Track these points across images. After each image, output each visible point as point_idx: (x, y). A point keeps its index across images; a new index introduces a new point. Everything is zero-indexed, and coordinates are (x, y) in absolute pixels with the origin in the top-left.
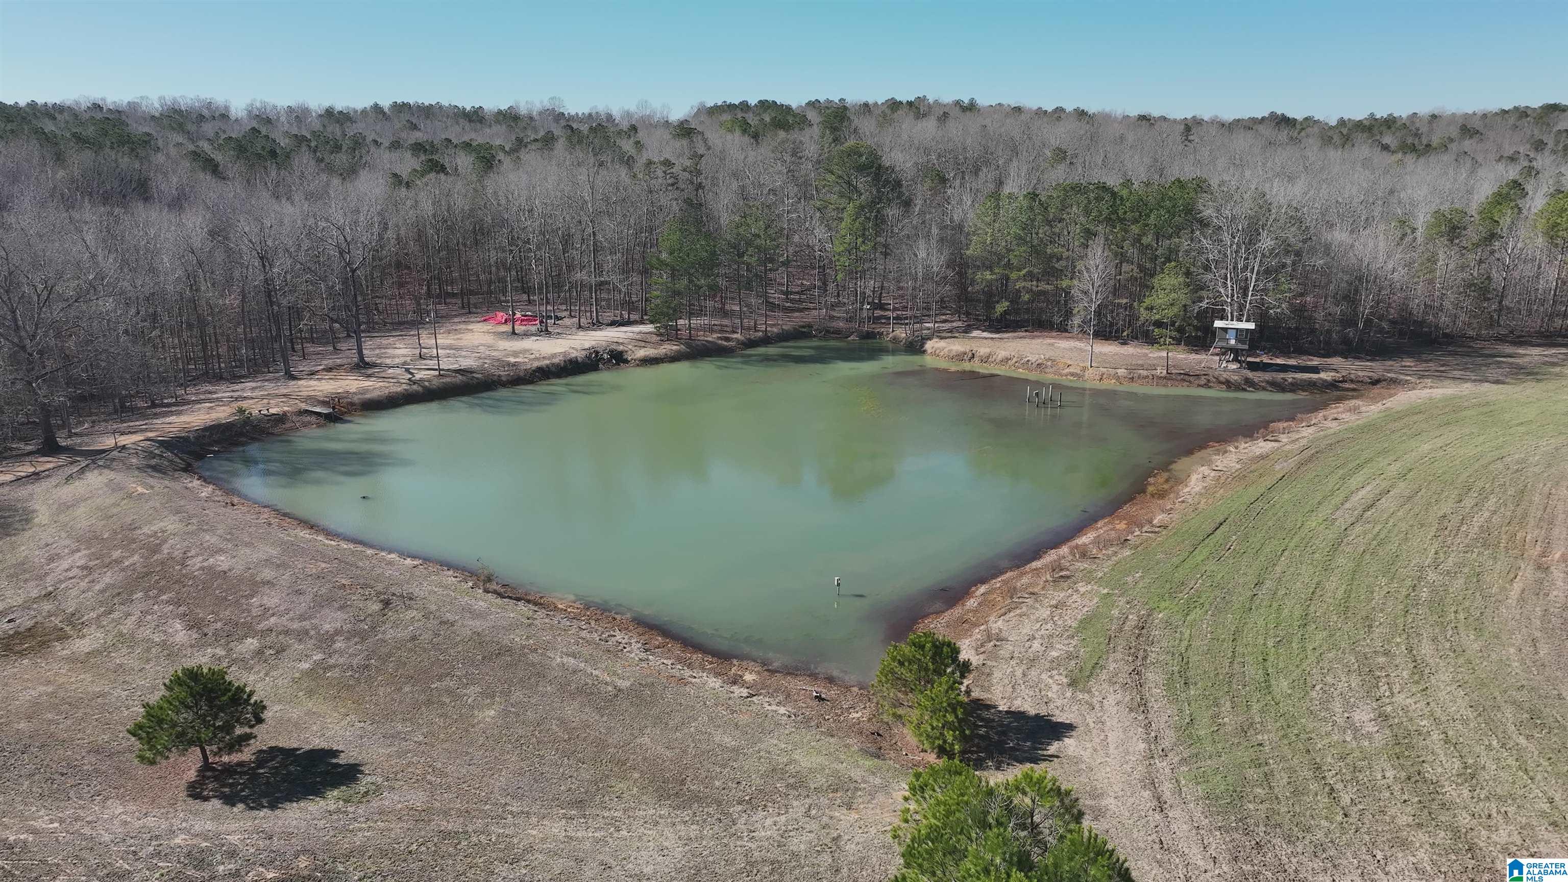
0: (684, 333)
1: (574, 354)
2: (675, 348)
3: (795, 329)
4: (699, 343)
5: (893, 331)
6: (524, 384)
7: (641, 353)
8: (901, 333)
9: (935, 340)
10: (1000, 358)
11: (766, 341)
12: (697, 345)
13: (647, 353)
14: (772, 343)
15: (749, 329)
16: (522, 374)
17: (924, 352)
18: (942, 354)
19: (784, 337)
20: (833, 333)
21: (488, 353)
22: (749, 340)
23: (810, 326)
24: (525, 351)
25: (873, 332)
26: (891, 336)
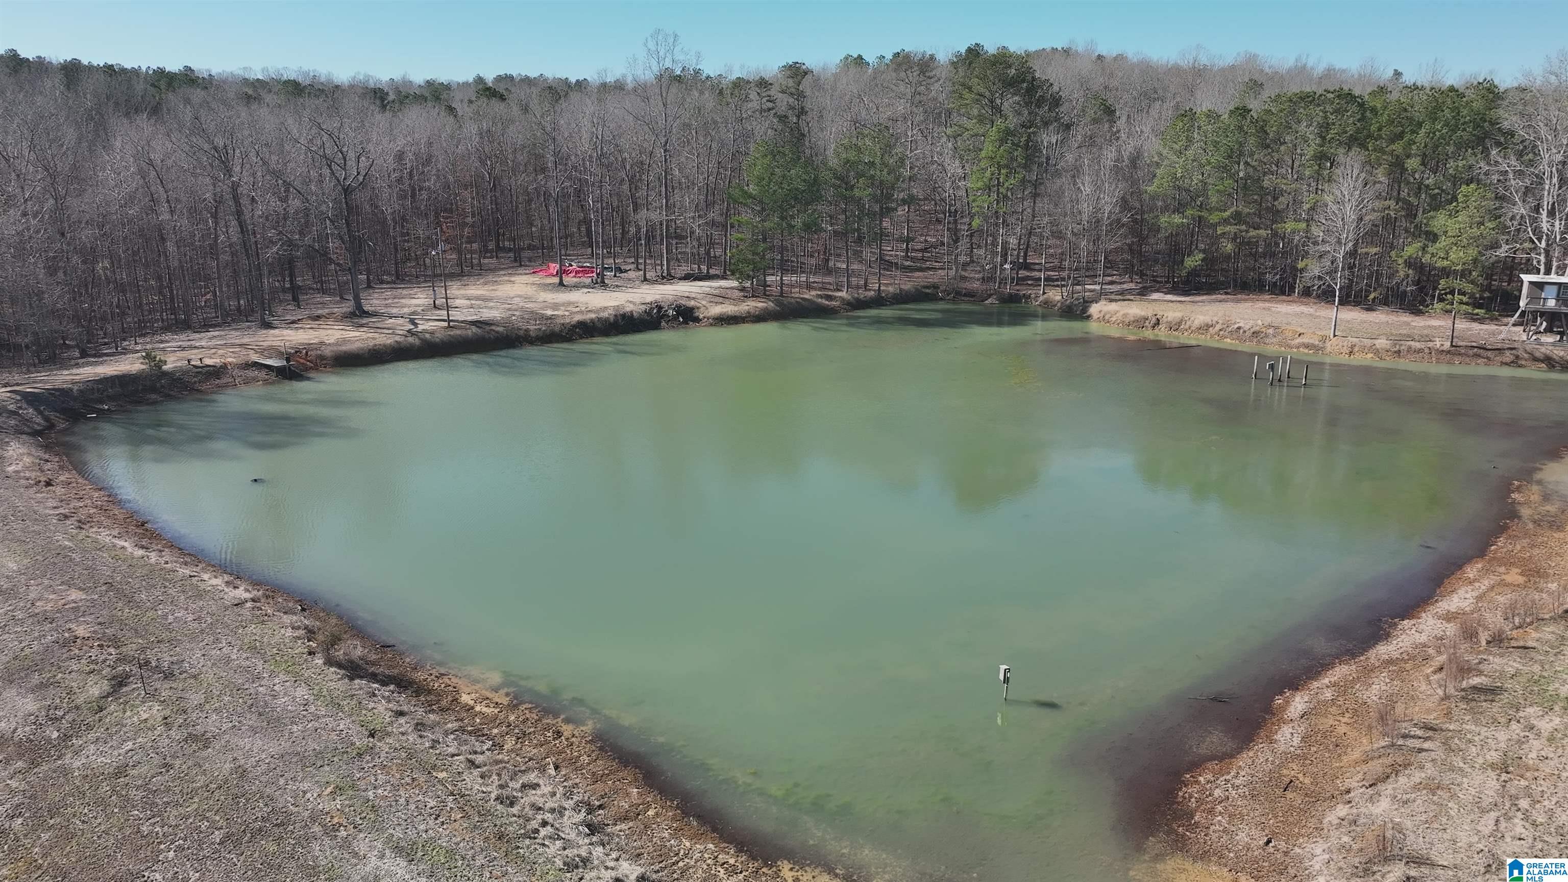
0: (775, 290)
1: (629, 308)
2: (760, 305)
3: (917, 289)
4: (793, 300)
5: (1044, 293)
6: (557, 342)
7: (717, 310)
8: (1055, 295)
9: (1102, 302)
10: (1197, 323)
11: (879, 301)
12: (791, 303)
13: (725, 310)
14: (886, 305)
15: (858, 287)
16: (557, 329)
17: (1089, 317)
18: (1114, 319)
19: (902, 299)
20: (965, 295)
21: (521, 304)
22: (858, 300)
23: (935, 287)
24: (569, 303)
25: (1016, 295)
26: (1041, 298)
